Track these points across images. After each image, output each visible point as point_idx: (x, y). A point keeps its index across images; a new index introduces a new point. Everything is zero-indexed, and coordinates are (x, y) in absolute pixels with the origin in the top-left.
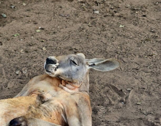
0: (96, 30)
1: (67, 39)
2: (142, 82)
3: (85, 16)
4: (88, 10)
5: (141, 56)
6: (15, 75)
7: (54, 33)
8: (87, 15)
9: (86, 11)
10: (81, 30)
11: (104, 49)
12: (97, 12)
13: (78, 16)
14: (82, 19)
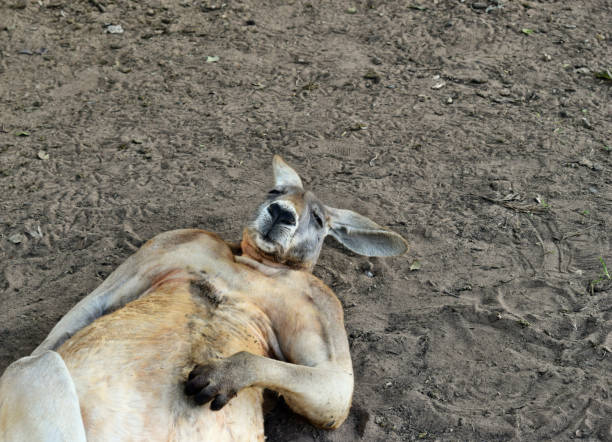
0: (152, 80)
1: (87, 119)
2: (384, 205)
3: (92, 45)
4: (86, 28)
5: (329, 135)
6: (12, 248)
7: (37, 105)
8: (95, 41)
9: (83, 30)
10: (110, 87)
11: (216, 131)
12: (118, 29)
13: (72, 47)
14: (87, 54)
